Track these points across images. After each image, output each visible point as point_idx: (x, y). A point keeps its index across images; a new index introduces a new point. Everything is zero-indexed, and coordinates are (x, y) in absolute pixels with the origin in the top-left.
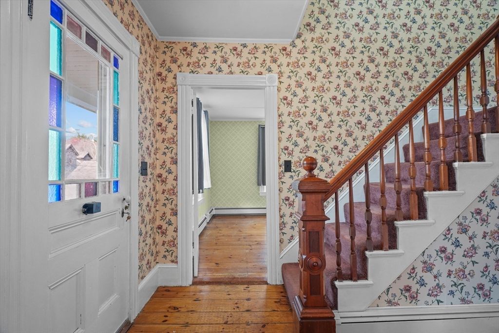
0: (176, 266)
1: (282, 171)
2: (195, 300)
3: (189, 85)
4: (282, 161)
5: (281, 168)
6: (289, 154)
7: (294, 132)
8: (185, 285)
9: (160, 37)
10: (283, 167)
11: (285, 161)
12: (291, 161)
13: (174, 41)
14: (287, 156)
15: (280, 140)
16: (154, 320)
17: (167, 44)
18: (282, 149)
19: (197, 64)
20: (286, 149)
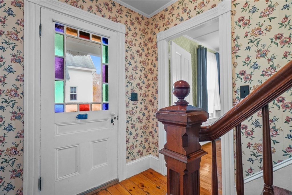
0: (158, 159)
1: (238, 98)
2: (157, 187)
3: (164, 39)
4: (237, 87)
5: (237, 94)
6: (247, 79)
7: (253, 54)
8: (162, 174)
9: (149, 15)
10: (239, 93)
11: (241, 87)
12: (248, 86)
13: (156, 14)
14: (244, 81)
15: (235, 65)
16: (128, 186)
17: (153, 18)
18: (238, 74)
19: (168, 23)
20: (243, 73)
